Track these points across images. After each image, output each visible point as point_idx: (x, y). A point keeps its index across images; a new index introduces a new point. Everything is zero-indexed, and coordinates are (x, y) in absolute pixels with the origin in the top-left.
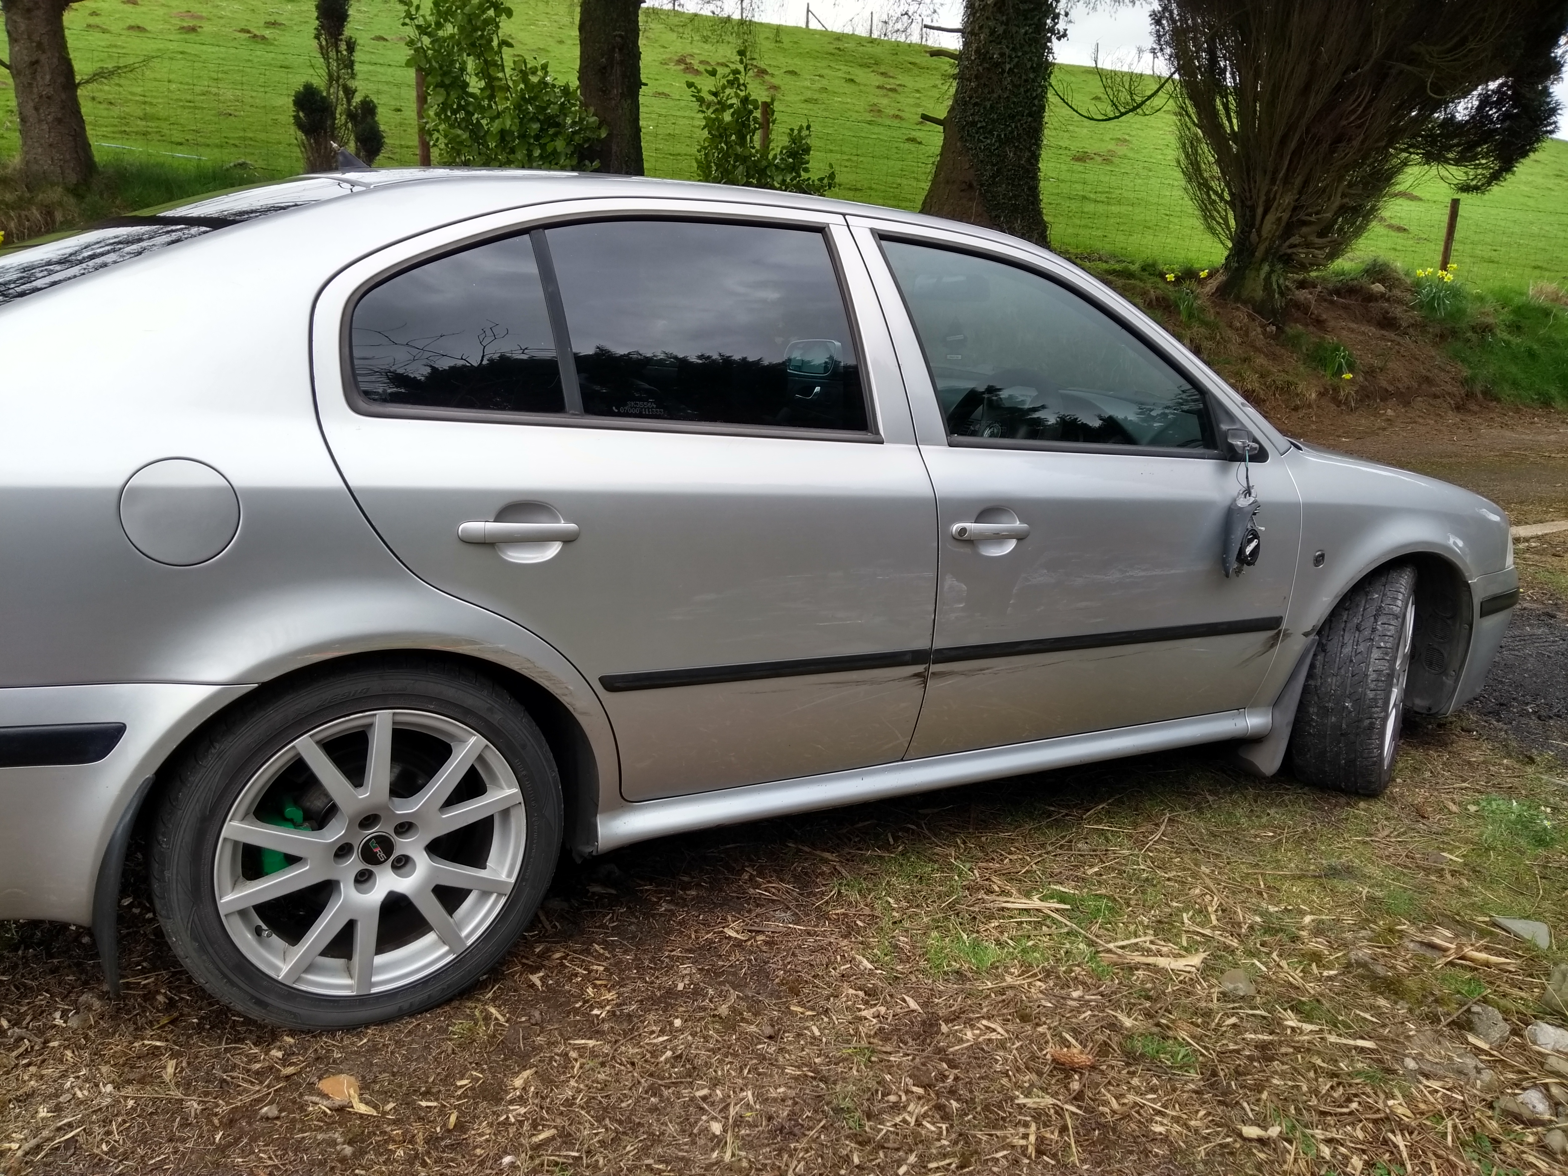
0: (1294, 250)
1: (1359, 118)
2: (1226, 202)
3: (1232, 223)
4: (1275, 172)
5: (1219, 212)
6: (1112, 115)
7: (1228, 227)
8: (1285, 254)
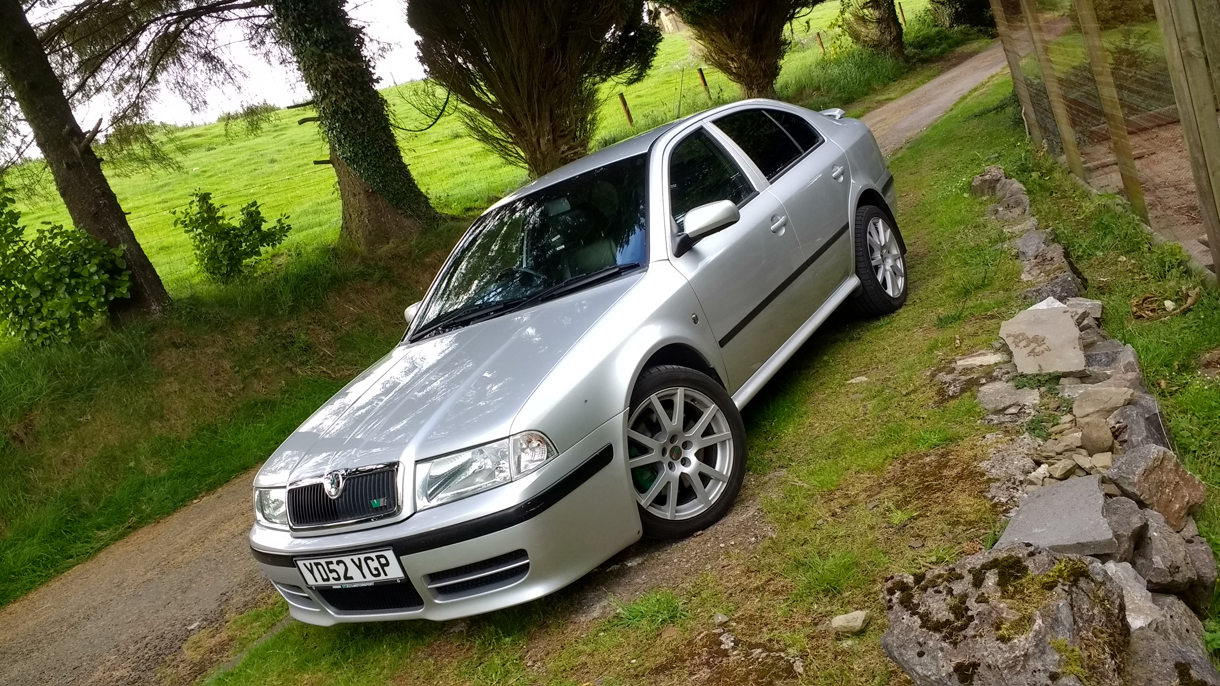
0: (566, 154)
1: (562, 67)
2: (512, 143)
3: (522, 154)
4: (533, 116)
5: (511, 151)
6: (431, 123)
7: (522, 157)
8: (562, 158)
